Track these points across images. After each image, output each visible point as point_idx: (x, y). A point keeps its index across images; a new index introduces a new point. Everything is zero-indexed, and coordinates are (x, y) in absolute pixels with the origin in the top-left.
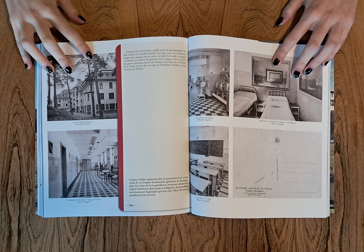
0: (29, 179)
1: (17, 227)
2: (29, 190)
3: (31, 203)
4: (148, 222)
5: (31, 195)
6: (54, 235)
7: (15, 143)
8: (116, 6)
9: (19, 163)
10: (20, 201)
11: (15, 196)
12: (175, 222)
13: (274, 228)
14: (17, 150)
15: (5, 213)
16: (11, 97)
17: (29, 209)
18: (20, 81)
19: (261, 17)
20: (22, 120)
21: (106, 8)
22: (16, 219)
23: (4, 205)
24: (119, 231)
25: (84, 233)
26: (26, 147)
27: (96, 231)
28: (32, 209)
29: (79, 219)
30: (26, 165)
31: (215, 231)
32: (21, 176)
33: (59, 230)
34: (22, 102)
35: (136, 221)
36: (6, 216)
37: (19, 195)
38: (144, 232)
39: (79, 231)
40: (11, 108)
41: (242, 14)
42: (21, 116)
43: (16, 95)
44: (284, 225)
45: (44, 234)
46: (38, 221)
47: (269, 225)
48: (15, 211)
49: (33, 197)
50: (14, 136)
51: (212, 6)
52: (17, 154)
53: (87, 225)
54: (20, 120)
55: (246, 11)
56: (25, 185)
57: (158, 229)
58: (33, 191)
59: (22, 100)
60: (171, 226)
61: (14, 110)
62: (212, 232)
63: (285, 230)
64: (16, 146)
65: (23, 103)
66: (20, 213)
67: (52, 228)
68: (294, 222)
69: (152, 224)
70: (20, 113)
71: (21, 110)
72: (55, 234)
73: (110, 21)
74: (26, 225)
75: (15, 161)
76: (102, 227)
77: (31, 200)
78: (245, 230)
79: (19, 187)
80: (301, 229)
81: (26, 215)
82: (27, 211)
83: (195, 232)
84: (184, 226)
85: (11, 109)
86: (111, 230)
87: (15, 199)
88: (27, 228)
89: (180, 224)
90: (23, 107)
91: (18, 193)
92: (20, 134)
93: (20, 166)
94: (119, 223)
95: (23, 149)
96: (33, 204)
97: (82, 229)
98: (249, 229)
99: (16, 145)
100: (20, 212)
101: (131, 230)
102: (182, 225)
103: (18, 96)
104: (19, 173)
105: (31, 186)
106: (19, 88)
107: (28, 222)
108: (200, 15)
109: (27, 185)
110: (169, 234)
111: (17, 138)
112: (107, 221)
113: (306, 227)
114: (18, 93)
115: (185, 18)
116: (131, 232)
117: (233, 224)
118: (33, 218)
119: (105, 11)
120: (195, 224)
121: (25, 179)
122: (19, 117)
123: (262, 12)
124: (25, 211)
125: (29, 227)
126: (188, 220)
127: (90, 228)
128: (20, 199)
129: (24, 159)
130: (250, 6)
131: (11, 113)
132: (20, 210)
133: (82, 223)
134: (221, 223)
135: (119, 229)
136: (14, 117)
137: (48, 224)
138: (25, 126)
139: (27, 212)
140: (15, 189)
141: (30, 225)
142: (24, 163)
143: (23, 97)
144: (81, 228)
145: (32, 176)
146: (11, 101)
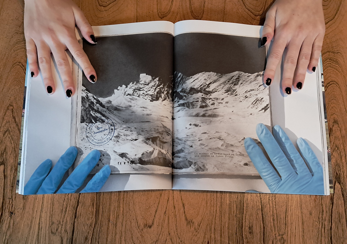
0: (12, 200)
2: (11, 212)
3: (12, 227)
5: (12, 218)
9: (3, 183)
14: (3, 169)
16: (4, 114)
17: (8, 234)
18: (15, 99)
26: (13, 166)
28: (12, 233)
30: (11, 185)
32: (4, 196)
40: (3, 125)
42: (12, 134)
43: (9, 113)
49: (14, 220)
50: (2, 154)
52: (3, 173)
54: (11, 138)
58: (14, 214)
61: (5, 127)
65: (15, 120)
70: (11, 130)
71: (12, 128)
77: (12, 224)
82: (6, 236)
90: (15, 125)
92: (8, 152)
93: (4, 186)
95: (9, 168)
96: (13, 228)
99: (2, 163)
104: (2, 194)
105: (13, 209)
106: (13, 106)
109: (9, 207)
111: (4, 156)
114: (11, 110)
121: (8, 200)
122: (9, 135)
129: (9, 179)
131: (2, 130)
136: (4, 135)
138: (14, 144)
142: (9, 183)
143: (16, 115)
145: (15, 198)
146: (3, 118)
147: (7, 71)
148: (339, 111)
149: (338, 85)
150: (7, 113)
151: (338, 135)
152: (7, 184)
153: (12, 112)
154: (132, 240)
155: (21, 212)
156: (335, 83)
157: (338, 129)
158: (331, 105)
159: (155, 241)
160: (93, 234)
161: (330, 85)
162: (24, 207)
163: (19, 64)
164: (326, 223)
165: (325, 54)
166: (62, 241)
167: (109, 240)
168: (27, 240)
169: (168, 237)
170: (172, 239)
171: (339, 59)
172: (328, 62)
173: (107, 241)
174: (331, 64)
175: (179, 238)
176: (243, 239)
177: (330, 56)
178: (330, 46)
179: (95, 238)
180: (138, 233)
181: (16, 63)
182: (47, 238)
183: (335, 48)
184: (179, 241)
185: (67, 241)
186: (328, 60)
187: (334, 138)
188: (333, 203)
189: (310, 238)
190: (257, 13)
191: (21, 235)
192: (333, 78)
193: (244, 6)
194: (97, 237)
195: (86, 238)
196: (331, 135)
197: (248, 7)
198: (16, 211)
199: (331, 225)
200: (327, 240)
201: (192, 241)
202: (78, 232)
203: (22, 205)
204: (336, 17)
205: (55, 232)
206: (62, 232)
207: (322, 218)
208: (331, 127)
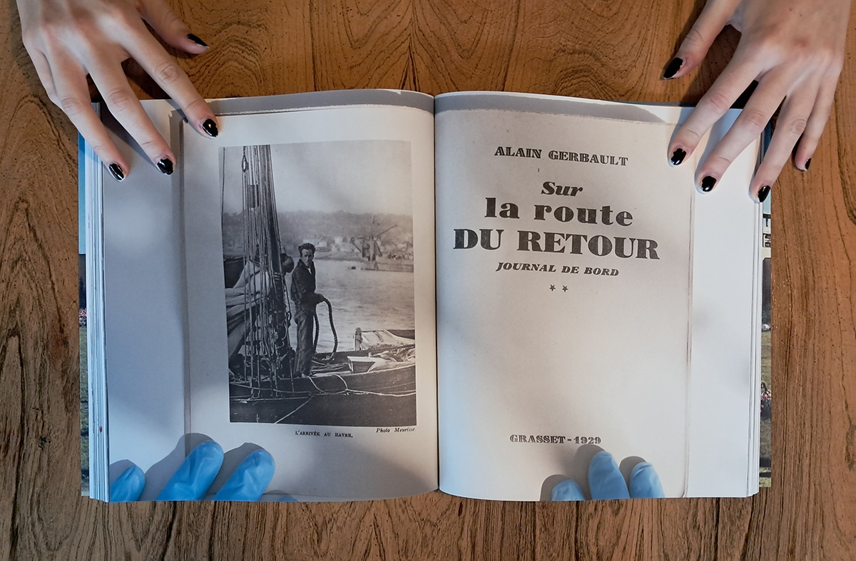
0: (42, 413)
1: (10, 523)
2: (41, 438)
3: (45, 468)
4: (311, 524)
5: (45, 450)
6: (94, 543)
7: (14, 329)
8: (263, 22)
9: (20, 376)
10: (19, 463)
11: (7, 451)
12: (373, 526)
13: (593, 549)
14: (17, 345)
16: (8, 221)
17: (39, 483)
18: (32, 185)
19: (595, 69)
20: (32, 277)
21: (240, 26)
22: (7, 503)
24: (245, 541)
25: (164, 542)
26: (39, 339)
27: (191, 540)
29: (155, 510)
30: (37, 381)
31: (463, 551)
32: (23, 405)
33: (107, 532)
34: (32, 235)
35: (284, 520)
37: (18, 449)
38: (302, 546)
39: (153, 538)
40: (8, 246)
41: (551, 61)
42: (30, 266)
43: (20, 218)
44: (617, 544)
45: (73, 540)
46: (58, 510)
47: (584, 544)
48: (7, 485)
49: (49, 455)
50: (12, 313)
51: (484, 38)
52: (17, 355)
53: (171, 524)
54: (28, 276)
55: (561, 54)
56: (33, 425)
57: (333, 541)
58: (50, 442)
59: (32, 229)
60: (363, 535)
61: (13, 251)
62: (456, 552)
63: (618, 555)
64: (14, 336)
65: (35, 235)
66: (17, 490)
67: (91, 528)
68: (639, 539)
69: (320, 529)
70: (27, 259)
71: (30, 253)
72: (97, 543)
73: (246, 56)
74: (30, 519)
75: (10, 369)
76: (206, 531)
77: (45, 463)
78: (529, 551)
79: (18, 431)
80: (655, 554)
81: (32, 496)
82: (34, 486)
83: (418, 551)
84: (393, 536)
85: (6, 250)
86: (226, 539)
87: (7, 458)
88: (33, 525)
89: (384, 531)
90: (35, 247)
91: (14, 444)
92: (26, 308)
93: (23, 383)
94: (245, 522)
95: (30, 343)
96: (48, 471)
97: (159, 532)
98: (538, 549)
99: (14, 332)
100: (17, 487)
101: (273, 541)
102: (389, 535)
103: (25, 220)
104: (20, 399)
105: (47, 431)
106: (27, 202)
107: (36, 511)
108: (455, 56)
109: (38, 428)
110: (358, 552)
111: (17, 316)
112: (219, 517)
113: (665, 551)
114: (24, 211)
115: (422, 63)
116: (272, 546)
117: (502, 538)
118: (47, 502)
119: (237, 34)
120: (419, 532)
121: (33, 413)
122: (24, 269)
123: (598, 59)
124: (29, 486)
125: (36, 523)
126: (402, 523)
127: (179, 533)
128: (20, 457)
129: (31, 366)
130: (570, 43)
131: (6, 258)
132: (17, 483)
133: (161, 520)
134: (478, 534)
135: (245, 536)
136: (13, 268)
137: (82, 519)
138: (37, 290)
139: (34, 488)
140: (9, 436)
141: (40, 519)
142: (32, 376)
143: (36, 223)
144: (157, 530)
145: (49, 407)
146: (8, 229)
150: (16, 219)
152: (29, 378)
153: (27, 215)
155: (64, 437)
162: (68, 427)
191: (66, 487)
198: (53, 436)
203: (64, 423)
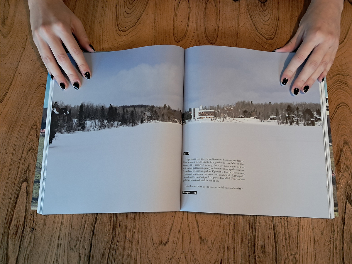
0: (34, 216)
2: (32, 228)
3: (32, 242)
5: (33, 233)
7: (25, 179)
9: (26, 200)
10: (21, 240)
11: (17, 234)
14: (26, 186)
15: (3, 252)
16: (28, 133)
17: (29, 249)
22: (14, 259)
23: (3, 243)
28: (33, 249)
32: (26, 212)
34: (37, 139)
36: (4, 256)
37: (21, 233)
40: (27, 143)
42: (35, 152)
43: (33, 132)
48: (15, 250)
49: (34, 236)
50: (25, 171)
52: (25, 190)
54: (34, 156)
56: (29, 222)
58: (35, 230)
61: (29, 146)
64: (25, 182)
66: (19, 253)
70: (34, 149)
71: (35, 147)
75: (22, 196)
77: (32, 240)
79: (22, 225)
81: (25, 255)
85: (26, 145)
87: (16, 237)
91: (20, 231)
92: (31, 170)
93: (27, 202)
95: (32, 185)
96: (33, 244)
100: (19, 251)
103: (35, 133)
104: (24, 210)
105: (35, 225)
106: (37, 126)
109: (31, 223)
111: (27, 174)
114: (35, 129)
118: (32, 259)
121: (29, 216)
122: (32, 153)
124: (24, 251)
128: (22, 237)
129: (31, 195)
131: (25, 149)
132: (19, 249)
136: (28, 153)
139: (26, 252)
140: (18, 227)
146: (27, 137)
147: (32, 92)
148: (349, 132)
149: (348, 106)
150: (31, 133)
151: (348, 155)
152: (30, 200)
153: (36, 131)
154: (147, 257)
155: (42, 228)
156: (345, 104)
157: (348, 150)
158: (342, 126)
159: (170, 258)
160: (109, 251)
161: (340, 107)
162: (44, 223)
163: (43, 85)
164: (338, 243)
165: (335, 77)
166: (80, 257)
167: (125, 256)
168: (47, 256)
169: (182, 255)
170: (186, 257)
171: (349, 81)
172: (338, 85)
173: (123, 258)
174: (340, 86)
175: (193, 256)
176: (256, 258)
177: (340, 79)
178: (340, 69)
179: (111, 254)
180: (153, 250)
181: (41, 85)
182: (66, 254)
183: (344, 70)
184: (193, 258)
185: (85, 257)
186: (338, 82)
187: (344, 158)
188: (344, 223)
189: (322, 258)
190: (269, 37)
191: (41, 251)
192: (343, 100)
193: (256, 31)
194: (114, 254)
195: (103, 255)
196: (342, 156)
197: (260, 31)
198: (37, 227)
199: (343, 245)
200: (339, 261)
201: (206, 259)
202: (95, 249)
203: (42, 221)
204: (345, 41)
205: (73, 249)
206: (80, 248)
207: (334, 237)
208: (342, 148)
